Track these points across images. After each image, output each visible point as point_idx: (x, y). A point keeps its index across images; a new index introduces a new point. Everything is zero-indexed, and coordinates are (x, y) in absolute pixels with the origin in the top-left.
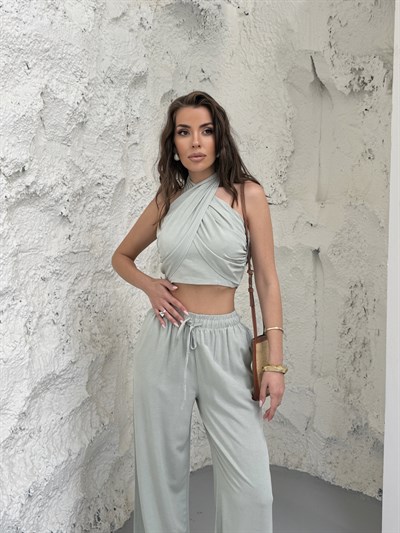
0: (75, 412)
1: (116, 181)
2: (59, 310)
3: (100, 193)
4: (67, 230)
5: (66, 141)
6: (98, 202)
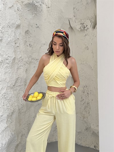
0: (3, 131)
1: (13, 58)
3: (8, 62)
6: (7, 65)
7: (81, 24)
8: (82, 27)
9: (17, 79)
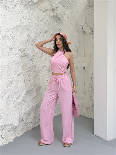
0: (33, 98)
2: (30, 78)
3: (38, 55)
4: (32, 62)
5: (32, 45)
6: (38, 57)
7: (90, 29)
8: (91, 32)
9: (44, 66)
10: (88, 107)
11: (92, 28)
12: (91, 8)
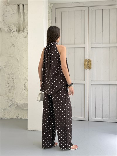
7: (8, 27)
10: (5, 107)
11: (10, 26)
12: (10, 5)
